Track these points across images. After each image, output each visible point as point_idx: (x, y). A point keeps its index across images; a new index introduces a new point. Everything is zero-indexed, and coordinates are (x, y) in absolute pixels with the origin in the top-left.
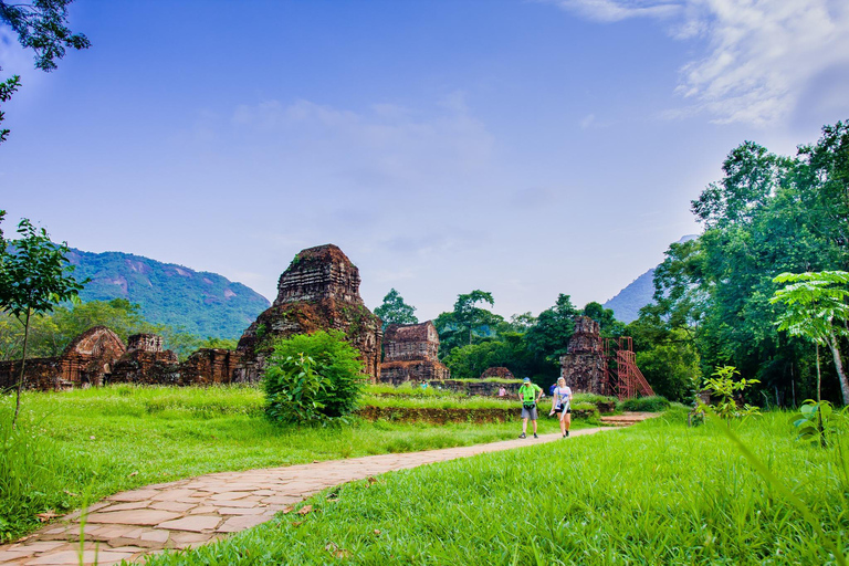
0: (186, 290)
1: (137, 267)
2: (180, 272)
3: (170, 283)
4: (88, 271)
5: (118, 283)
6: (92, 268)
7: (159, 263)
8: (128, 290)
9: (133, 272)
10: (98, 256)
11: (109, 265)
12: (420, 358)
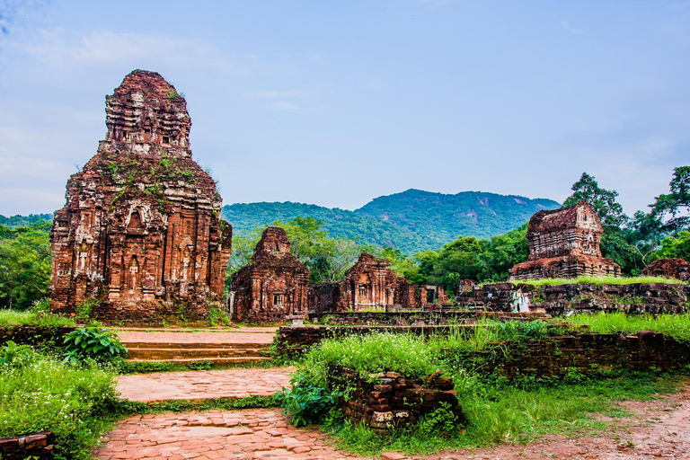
0: (523, 215)
1: (484, 201)
2: (518, 201)
3: (510, 211)
4: (448, 208)
5: (470, 215)
6: (451, 206)
7: (502, 196)
8: (478, 219)
9: (481, 205)
10: (454, 196)
11: (463, 202)
12: (567, 252)
